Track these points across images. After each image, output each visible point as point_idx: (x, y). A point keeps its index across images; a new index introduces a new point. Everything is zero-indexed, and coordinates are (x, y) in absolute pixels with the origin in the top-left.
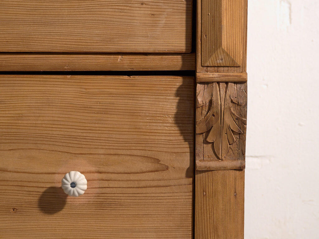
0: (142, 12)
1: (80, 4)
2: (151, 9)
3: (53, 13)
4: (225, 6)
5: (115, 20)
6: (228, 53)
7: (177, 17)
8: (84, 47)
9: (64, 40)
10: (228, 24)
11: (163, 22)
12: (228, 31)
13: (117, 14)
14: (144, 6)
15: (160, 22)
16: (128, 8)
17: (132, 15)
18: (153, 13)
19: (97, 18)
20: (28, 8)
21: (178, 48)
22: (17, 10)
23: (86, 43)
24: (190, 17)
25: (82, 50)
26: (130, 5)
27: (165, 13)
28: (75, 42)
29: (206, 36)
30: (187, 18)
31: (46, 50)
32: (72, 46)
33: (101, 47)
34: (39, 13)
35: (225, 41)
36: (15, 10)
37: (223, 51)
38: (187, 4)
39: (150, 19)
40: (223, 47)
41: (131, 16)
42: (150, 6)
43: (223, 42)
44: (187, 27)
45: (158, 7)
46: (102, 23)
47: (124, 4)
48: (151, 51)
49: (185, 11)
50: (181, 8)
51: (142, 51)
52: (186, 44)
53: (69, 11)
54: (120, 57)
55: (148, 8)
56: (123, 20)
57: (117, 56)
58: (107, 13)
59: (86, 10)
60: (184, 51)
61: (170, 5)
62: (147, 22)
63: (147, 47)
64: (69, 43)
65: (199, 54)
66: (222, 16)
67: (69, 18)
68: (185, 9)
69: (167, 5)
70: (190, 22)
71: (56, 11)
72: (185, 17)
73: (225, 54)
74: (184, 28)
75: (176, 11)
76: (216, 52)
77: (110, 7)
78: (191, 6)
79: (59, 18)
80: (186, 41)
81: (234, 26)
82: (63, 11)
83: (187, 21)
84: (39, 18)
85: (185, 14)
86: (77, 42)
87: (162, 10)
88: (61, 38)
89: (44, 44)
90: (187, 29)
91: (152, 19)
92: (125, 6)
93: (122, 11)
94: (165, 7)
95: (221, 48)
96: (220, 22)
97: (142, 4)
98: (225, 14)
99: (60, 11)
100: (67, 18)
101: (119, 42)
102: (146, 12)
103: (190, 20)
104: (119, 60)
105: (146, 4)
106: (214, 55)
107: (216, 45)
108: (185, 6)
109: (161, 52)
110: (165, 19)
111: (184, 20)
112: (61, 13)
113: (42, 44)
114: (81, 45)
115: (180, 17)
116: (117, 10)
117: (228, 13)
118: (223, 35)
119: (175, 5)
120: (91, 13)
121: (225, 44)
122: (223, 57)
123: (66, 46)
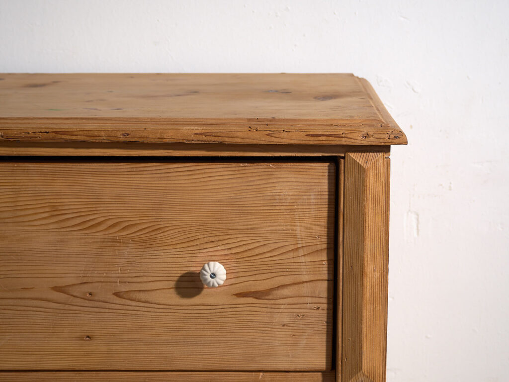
0: (283, 333)
1: (223, 325)
2: (292, 331)
3: (195, 334)
4: (365, 333)
5: (257, 340)
6: (368, 376)
7: (318, 337)
8: (226, 365)
9: (206, 359)
10: (368, 350)
11: (304, 342)
12: (368, 355)
13: (259, 334)
14: (285, 327)
15: (301, 342)
16: (269, 329)
17: (273, 335)
18: (294, 334)
19: (239, 339)
20: (171, 329)
21: (319, 366)
22: (161, 331)
23: (228, 361)
24: (331, 337)
25: (224, 368)
26: (272, 326)
27: (306, 334)
28: (217, 361)
29: (346, 359)
30: (327, 339)
31: (189, 369)
32: (215, 365)
33: (243, 365)
34: (182, 334)
35: (366, 365)
36: (158, 331)
37: (364, 375)
38: (327, 326)
39: (291, 339)
40: (363, 372)
41: (272, 337)
42: (291, 328)
43: (363, 366)
44: (327, 347)
45: (298, 328)
46: (244, 343)
47: (265, 326)
48: (292, 369)
49: (325, 332)
50: (322, 330)
51: (283, 370)
52: (327, 363)
53: (211, 332)
54: (261, 374)
55: (289, 329)
56: (265, 341)
57: (258, 373)
58: (249, 334)
59: (228, 331)
60: (324, 369)
61: (311, 326)
62: (288, 342)
63: (288, 366)
64: (212, 362)
65: (340, 375)
66: (363, 342)
67: (211, 339)
68: (325, 330)
69: (309, 326)
70: (331, 343)
71: (198, 332)
72: (325, 337)
73: (365, 377)
74: (325, 348)
75: (316, 332)
76: (356, 376)
77: (252, 328)
78: (331, 327)
79: (201, 339)
80: (327, 360)
81: (374, 351)
82: (205, 332)
83: (327, 341)
84: (182, 338)
85: (325, 335)
86: (220, 361)
87: (303, 331)
88: (204, 357)
89: (187, 363)
90: (327, 350)
91: (293, 339)
92: (266, 327)
93: (264, 332)
94: (306, 328)
95: (361, 372)
96: (361, 347)
97: (284, 325)
98: (365, 340)
99: (203, 332)
100: (209, 339)
101: (261, 361)
102: (288, 333)
103: (331, 340)
104: (260, 377)
105: (287, 326)
106: (354, 378)
107: (356, 369)
108: (325, 327)
109: (302, 370)
110: (306, 340)
111: (325, 340)
112: (203, 334)
113: (185, 363)
114: (224, 364)
115: (321, 337)
116: (259, 331)
117: (368, 339)
118: (363, 360)
119: (316, 326)
120: (233, 334)
121: (366, 367)
122: (363, 379)
123: (208, 364)
